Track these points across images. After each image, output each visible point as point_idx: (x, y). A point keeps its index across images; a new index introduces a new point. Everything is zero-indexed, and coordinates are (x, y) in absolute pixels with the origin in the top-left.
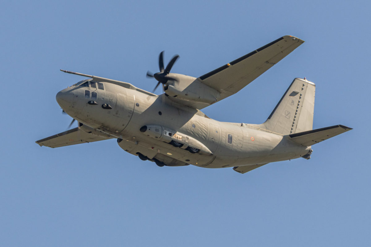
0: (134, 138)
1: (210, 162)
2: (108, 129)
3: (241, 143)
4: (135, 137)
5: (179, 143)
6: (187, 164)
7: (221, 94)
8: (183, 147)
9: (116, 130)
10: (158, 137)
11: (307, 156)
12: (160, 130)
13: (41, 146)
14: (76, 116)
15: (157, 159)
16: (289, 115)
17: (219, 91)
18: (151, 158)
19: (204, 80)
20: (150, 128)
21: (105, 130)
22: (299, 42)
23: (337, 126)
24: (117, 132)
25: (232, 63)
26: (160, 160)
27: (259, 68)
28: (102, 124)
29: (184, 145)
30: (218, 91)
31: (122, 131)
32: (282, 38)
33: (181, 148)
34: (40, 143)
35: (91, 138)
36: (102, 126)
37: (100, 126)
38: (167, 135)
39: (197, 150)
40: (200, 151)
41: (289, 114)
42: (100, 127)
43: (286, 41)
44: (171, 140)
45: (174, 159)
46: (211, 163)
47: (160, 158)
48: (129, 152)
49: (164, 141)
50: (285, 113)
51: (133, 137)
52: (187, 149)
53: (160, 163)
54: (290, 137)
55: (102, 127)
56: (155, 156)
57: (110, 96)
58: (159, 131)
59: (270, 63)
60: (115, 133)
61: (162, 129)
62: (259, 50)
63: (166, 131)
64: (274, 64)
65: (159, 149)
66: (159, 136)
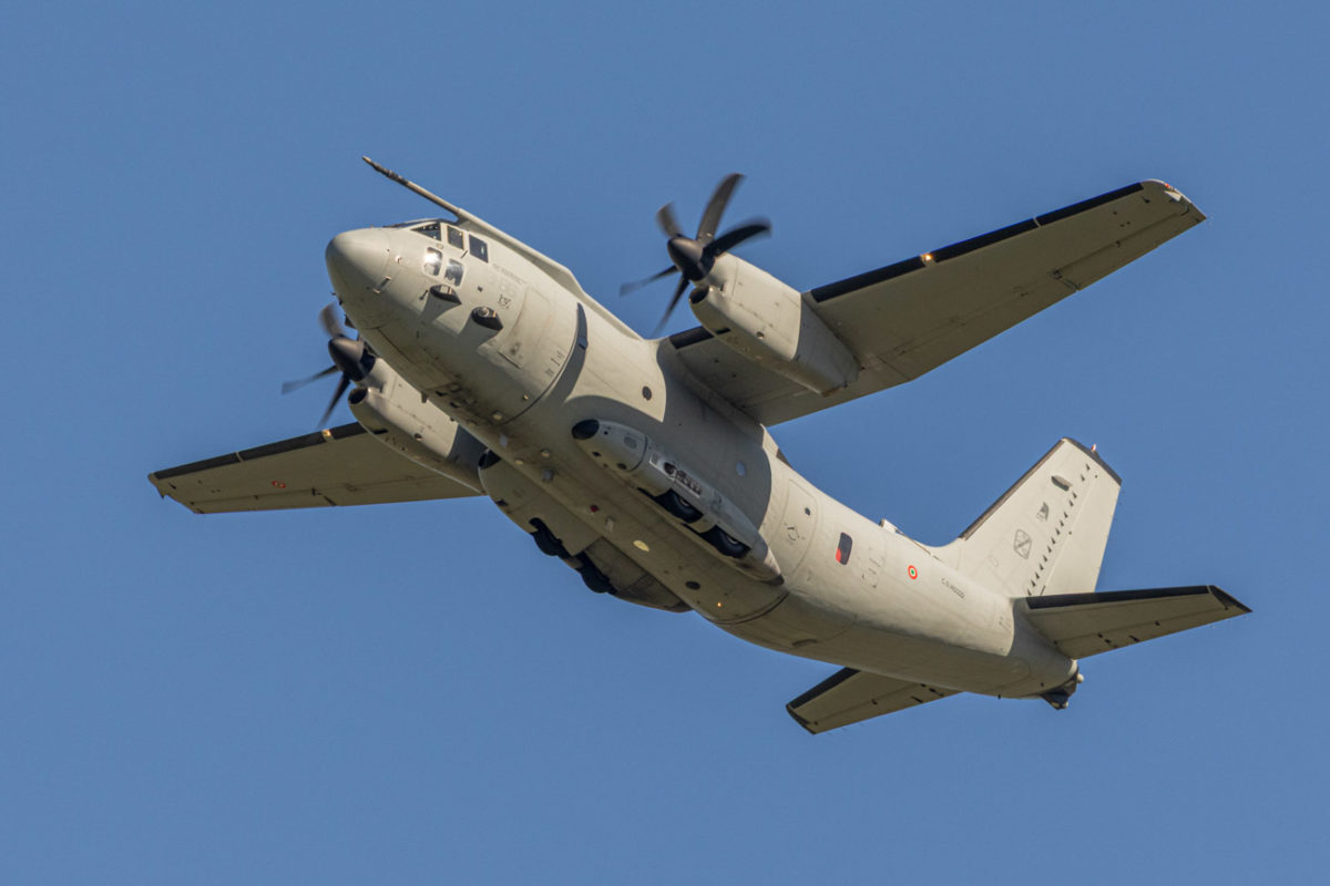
0: (546, 455)
1: (764, 611)
2: (470, 401)
3: (875, 573)
4: (550, 451)
5: (691, 507)
6: (682, 606)
7: (861, 373)
8: (698, 526)
9: (495, 412)
10: (629, 468)
11: (1058, 696)
12: (640, 445)
13: (163, 497)
14: (378, 328)
15: (592, 557)
16: (1026, 547)
17: (858, 363)
18: (573, 550)
19: (824, 304)
20: (609, 428)
21: (457, 404)
22: (1187, 216)
23: (1201, 590)
24: (497, 417)
25: (940, 255)
26: (599, 565)
27: (1022, 295)
28: (458, 376)
29: (702, 519)
30: (855, 358)
31: (514, 419)
32: (1137, 187)
33: (691, 525)
34: (165, 481)
35: (350, 488)
36: (455, 384)
37: (446, 381)
38: (660, 467)
39: (740, 548)
40: (749, 554)
41: (1027, 542)
42: (448, 386)
43: (1147, 201)
44: (668, 488)
45: (647, 574)
46: (765, 614)
47: (601, 560)
48: (509, 513)
49: (643, 486)
50: (1016, 536)
51: (542, 451)
52: (705, 536)
53: (597, 580)
54: (1027, 606)
55: (455, 388)
56: (588, 549)
57: (503, 288)
58: (635, 446)
59: (1065, 280)
60: (490, 422)
61: (646, 444)
62: (1046, 219)
63: (659, 454)
64: (1078, 287)
65: (613, 519)
66: (631, 464)
